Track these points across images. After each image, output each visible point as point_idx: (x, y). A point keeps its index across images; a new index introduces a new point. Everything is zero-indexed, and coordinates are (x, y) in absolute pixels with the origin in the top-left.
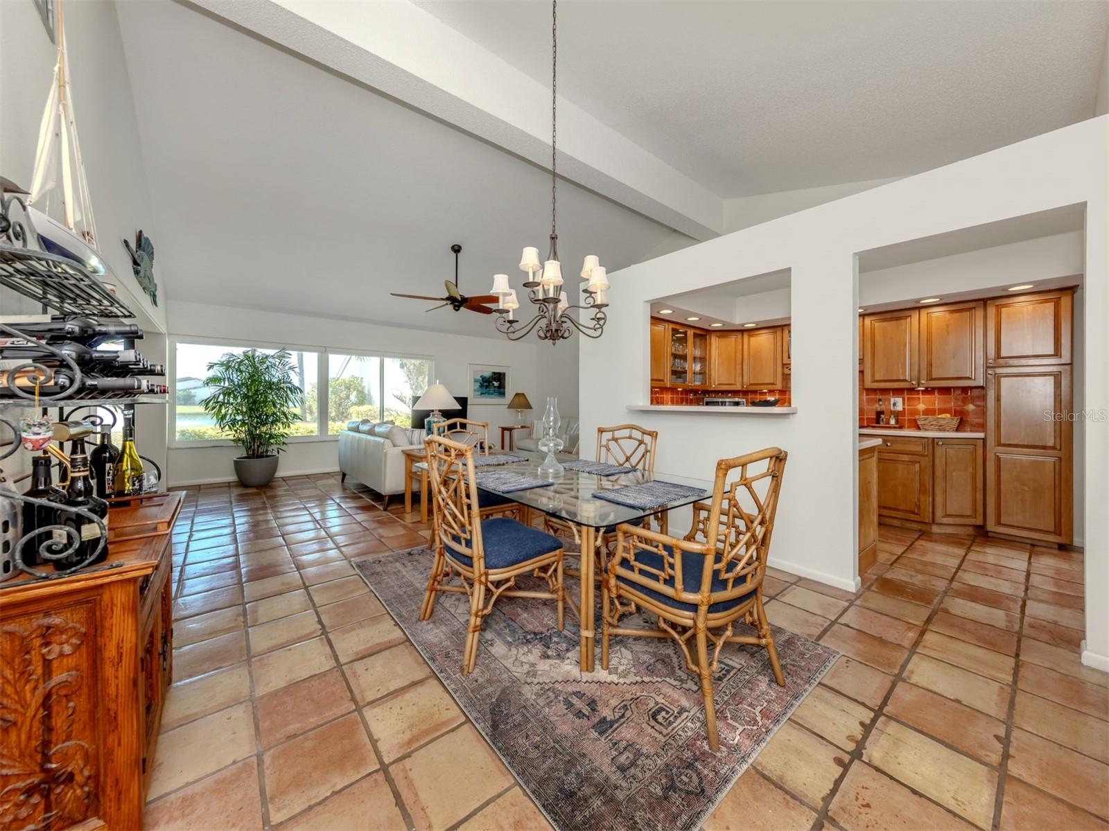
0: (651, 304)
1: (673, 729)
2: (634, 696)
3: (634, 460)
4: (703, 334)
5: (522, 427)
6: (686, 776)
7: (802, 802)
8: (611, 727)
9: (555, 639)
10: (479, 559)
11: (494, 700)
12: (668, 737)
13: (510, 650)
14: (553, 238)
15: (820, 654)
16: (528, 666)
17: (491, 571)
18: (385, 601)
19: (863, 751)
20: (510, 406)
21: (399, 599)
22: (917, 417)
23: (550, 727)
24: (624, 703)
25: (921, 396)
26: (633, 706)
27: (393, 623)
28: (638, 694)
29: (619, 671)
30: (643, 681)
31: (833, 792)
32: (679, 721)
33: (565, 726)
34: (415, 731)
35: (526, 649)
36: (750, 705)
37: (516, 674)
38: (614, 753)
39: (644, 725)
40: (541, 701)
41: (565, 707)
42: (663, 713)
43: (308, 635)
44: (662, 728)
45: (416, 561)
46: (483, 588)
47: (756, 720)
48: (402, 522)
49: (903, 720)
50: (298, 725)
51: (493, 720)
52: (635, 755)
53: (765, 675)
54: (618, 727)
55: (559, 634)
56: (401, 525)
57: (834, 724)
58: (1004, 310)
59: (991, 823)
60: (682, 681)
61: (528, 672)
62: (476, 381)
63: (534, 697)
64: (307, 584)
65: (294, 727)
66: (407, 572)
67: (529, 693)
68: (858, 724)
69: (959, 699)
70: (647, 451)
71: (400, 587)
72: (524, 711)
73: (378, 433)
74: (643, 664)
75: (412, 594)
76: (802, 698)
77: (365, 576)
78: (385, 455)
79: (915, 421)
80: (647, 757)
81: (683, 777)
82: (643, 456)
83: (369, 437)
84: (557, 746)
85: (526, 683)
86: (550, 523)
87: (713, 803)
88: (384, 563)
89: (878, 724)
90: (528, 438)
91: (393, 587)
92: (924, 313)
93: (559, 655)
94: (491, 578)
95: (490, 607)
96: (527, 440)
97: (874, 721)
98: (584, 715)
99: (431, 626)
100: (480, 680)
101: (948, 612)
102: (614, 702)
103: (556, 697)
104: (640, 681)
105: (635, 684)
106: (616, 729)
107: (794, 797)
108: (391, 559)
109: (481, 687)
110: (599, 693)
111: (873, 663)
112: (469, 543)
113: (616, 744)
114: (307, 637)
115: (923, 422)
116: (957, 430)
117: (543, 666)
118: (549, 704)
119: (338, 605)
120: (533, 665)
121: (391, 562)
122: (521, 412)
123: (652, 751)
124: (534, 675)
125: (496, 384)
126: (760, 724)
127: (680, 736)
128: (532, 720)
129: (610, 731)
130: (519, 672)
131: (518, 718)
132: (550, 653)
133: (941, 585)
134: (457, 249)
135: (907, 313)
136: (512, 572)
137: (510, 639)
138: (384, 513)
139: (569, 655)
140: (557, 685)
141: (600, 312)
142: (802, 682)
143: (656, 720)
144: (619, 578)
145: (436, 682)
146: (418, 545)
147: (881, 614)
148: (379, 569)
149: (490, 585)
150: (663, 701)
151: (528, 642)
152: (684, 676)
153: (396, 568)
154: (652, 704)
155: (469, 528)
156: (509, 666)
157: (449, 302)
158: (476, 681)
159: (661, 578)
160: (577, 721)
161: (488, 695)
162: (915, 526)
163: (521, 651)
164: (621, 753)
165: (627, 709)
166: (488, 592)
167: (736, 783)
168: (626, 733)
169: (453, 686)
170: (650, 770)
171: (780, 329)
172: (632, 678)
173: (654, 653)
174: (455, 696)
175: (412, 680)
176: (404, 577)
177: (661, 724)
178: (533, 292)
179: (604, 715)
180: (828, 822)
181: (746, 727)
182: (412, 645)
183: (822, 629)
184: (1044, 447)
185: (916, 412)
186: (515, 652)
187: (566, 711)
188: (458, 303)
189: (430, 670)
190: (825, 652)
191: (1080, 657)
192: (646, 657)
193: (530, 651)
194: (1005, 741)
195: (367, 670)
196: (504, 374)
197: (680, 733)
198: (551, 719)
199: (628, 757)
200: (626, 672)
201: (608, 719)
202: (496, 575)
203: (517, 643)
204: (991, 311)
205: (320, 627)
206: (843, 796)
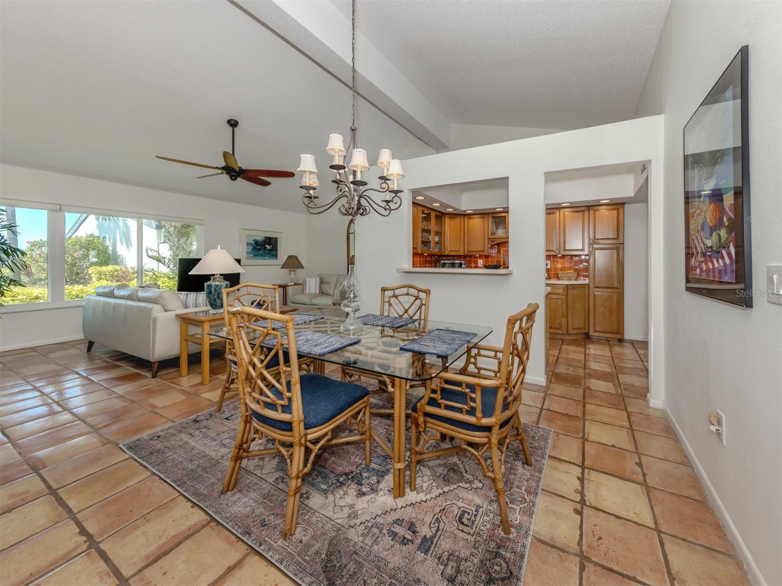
0: (413, 192)
1: (477, 527)
2: (441, 508)
3: (411, 312)
4: (441, 216)
5: (295, 284)
6: (497, 565)
7: (568, 553)
8: (432, 543)
9: (365, 475)
10: (299, 424)
11: (323, 556)
12: (475, 536)
13: (327, 498)
14: (353, 130)
15: (543, 435)
16: (347, 509)
17: (309, 431)
18: (175, 482)
19: (585, 498)
20: (284, 266)
21: (193, 475)
22: (558, 272)
23: (382, 564)
24: (436, 516)
25: (559, 260)
26: (443, 517)
27: (190, 504)
28: (444, 505)
29: (424, 489)
30: (444, 492)
31: (581, 536)
32: (478, 517)
33: (395, 557)
35: (341, 492)
36: (518, 487)
37: (338, 521)
38: (442, 567)
39: (456, 532)
40: (369, 541)
41: (391, 538)
42: (466, 515)
43: (66, 555)
44: (468, 528)
45: (205, 427)
46: (303, 449)
47: (525, 498)
48: (179, 387)
49: (596, 468)
51: (328, 579)
52: (457, 562)
53: (518, 460)
54: (437, 541)
55: (367, 468)
56: (178, 390)
57: (565, 484)
58: (597, 212)
59: (653, 523)
60: (470, 482)
61: (349, 515)
62: (248, 244)
63: (361, 539)
64: (54, 486)
66: (196, 442)
67: (355, 536)
68: (576, 479)
69: (615, 444)
70: (422, 305)
71: (191, 461)
72: (356, 557)
73: (143, 298)
74: (440, 476)
75: (208, 465)
76: (544, 471)
77: (142, 458)
78: (155, 320)
79: (557, 274)
80: (466, 560)
81: (496, 567)
82: (419, 308)
83: (130, 303)
84: (394, 581)
85: (350, 526)
86: (347, 371)
87: (520, 580)
88: (165, 437)
89: (586, 476)
90: (301, 294)
91: (181, 462)
92: (562, 211)
93: (372, 489)
94: (310, 437)
95: (309, 465)
96: (301, 296)
97: (583, 473)
98: (408, 540)
99: (238, 495)
100: (305, 539)
101: (590, 389)
102: (428, 519)
103: (381, 532)
104: (441, 493)
105: (439, 496)
106: (436, 544)
107: (563, 551)
108: (173, 431)
109: (308, 546)
110: (414, 515)
111: (569, 433)
112: (287, 409)
113: (440, 557)
114: (66, 559)
115: (561, 275)
116: (576, 280)
117: (361, 504)
118: (376, 542)
119: (109, 502)
120: (352, 506)
121: (174, 435)
122: (294, 271)
123: (468, 553)
124: (356, 516)
125: (268, 247)
126: (528, 500)
127: (483, 530)
128: (365, 563)
129: (432, 548)
130: (340, 517)
131: (352, 566)
132: (364, 489)
133: (581, 372)
134: (233, 124)
135: (554, 211)
136: (328, 428)
137: (324, 487)
138: (153, 381)
139: (381, 486)
140: (378, 519)
141: (396, 196)
142: (540, 459)
143: (462, 523)
144: (427, 414)
145: (257, 558)
146: (203, 409)
147: (562, 397)
148: (159, 445)
149: (309, 444)
150: (462, 505)
151: (342, 484)
152: (471, 478)
153: (181, 440)
154: (456, 510)
155: (289, 394)
156: (330, 514)
157: (224, 171)
158: (301, 542)
159: (464, 410)
160: (404, 548)
161: (317, 553)
162: (559, 337)
163: (338, 496)
164: (446, 565)
165: (440, 522)
166: (308, 451)
167: (528, 555)
168: (445, 545)
169: (277, 557)
170: (471, 571)
171: (487, 215)
172: (435, 492)
173: (445, 464)
174: (282, 567)
175: (227, 566)
176: (193, 448)
177: (467, 526)
178: (339, 173)
179: (424, 534)
180: (586, 561)
181: (521, 506)
182: (219, 523)
183: (537, 415)
184: (613, 288)
185: (556, 269)
186: (333, 499)
187: (392, 543)
188: (233, 172)
189: (245, 547)
190: (544, 432)
191: (648, 403)
192: (440, 470)
193: (346, 493)
194: (640, 464)
195: (165, 574)
196: (276, 239)
197: (482, 528)
198: (382, 555)
199: (452, 567)
200: (430, 488)
201: (428, 537)
202: (313, 434)
203: (331, 489)
204: (592, 212)
205: (84, 538)
206: (587, 537)
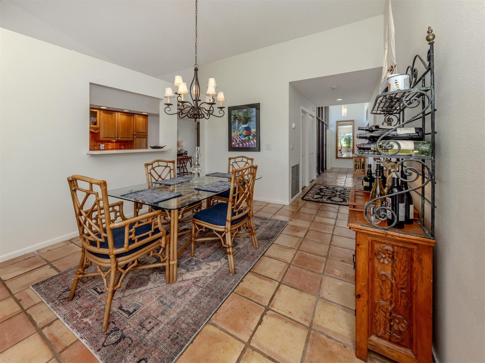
34: (285, 249)
50: (309, 273)
65: (310, 273)
70: (171, 170)
175: (270, 258)
